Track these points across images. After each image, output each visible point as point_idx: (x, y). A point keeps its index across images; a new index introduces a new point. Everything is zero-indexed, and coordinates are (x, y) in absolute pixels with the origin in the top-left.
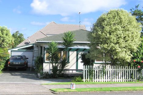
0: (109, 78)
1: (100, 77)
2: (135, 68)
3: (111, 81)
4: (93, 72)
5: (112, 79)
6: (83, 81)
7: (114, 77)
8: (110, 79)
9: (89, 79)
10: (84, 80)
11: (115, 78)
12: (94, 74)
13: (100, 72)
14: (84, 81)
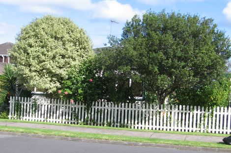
0: (43, 116)
1: (31, 114)
2: (82, 105)
3: (45, 122)
4: (22, 106)
5: (47, 118)
6: (8, 118)
7: (50, 115)
8: (44, 118)
9: (16, 115)
10: (10, 116)
11: (51, 117)
12: (23, 109)
13: (31, 107)
14: (10, 118)
